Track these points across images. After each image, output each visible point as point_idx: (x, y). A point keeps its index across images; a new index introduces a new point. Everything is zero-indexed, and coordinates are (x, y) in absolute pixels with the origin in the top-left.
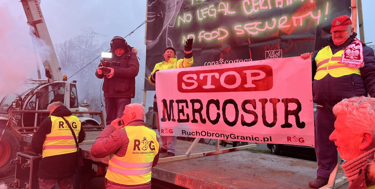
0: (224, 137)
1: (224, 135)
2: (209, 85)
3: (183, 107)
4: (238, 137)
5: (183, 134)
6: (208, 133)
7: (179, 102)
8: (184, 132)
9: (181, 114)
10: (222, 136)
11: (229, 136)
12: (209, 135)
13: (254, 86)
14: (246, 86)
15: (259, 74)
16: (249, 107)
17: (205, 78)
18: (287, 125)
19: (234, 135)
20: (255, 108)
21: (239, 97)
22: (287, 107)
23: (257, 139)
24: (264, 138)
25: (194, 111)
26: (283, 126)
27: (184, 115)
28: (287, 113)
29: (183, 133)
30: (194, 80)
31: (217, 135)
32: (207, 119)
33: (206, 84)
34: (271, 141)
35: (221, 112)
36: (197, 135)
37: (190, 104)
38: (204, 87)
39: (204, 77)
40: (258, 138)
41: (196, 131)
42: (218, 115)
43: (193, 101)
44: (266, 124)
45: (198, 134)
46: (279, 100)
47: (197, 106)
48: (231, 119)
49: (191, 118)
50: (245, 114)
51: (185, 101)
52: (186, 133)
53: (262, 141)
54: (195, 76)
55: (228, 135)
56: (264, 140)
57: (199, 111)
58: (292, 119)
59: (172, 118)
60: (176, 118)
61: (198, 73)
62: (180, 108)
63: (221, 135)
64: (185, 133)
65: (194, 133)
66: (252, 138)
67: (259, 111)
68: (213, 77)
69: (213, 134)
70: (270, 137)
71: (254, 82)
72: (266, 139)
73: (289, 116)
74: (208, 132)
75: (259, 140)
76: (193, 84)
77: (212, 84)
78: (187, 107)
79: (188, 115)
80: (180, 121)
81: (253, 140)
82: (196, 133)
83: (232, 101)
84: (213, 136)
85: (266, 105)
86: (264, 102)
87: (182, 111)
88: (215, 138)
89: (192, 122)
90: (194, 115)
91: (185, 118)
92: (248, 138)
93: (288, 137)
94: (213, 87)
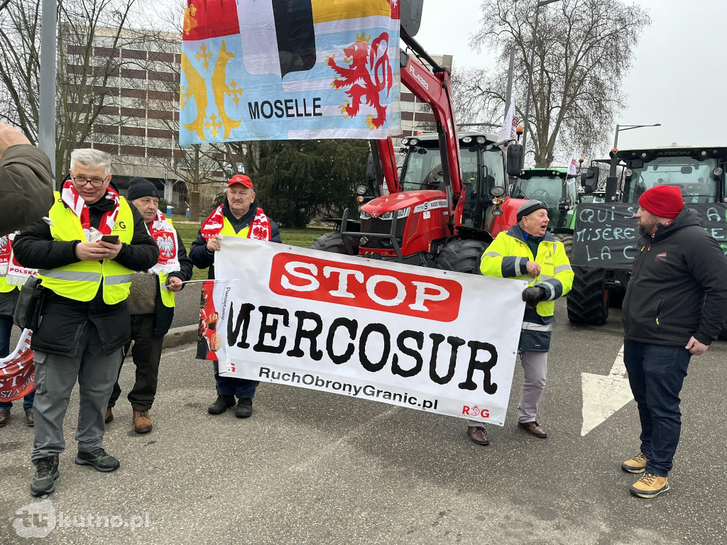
0: (350, 390)
1: (350, 386)
2: (342, 291)
3: (275, 322)
4: (379, 392)
5: (260, 375)
6: (317, 380)
7: (265, 310)
8: (264, 370)
9: (268, 336)
10: (347, 387)
11: (362, 389)
12: (320, 383)
13: (426, 309)
14: (412, 306)
15: (438, 293)
16: (410, 343)
17: (335, 276)
18: (469, 385)
19: (374, 388)
20: (420, 347)
21: (397, 324)
22: (474, 354)
23: (413, 401)
24: (425, 402)
25: (301, 333)
26: (462, 386)
27: (274, 337)
28: (474, 365)
29: (261, 372)
30: (312, 275)
31: (337, 386)
32: (325, 353)
33: (336, 288)
34: (435, 408)
35: (356, 343)
36: (293, 380)
37: (293, 320)
38: (333, 293)
39: (332, 273)
40: (416, 399)
41: (294, 373)
42: (351, 347)
43: (301, 315)
44: (434, 376)
45: (296, 379)
46: (463, 342)
47: (309, 325)
48: (374, 358)
49: (290, 346)
50: (401, 355)
51: (284, 313)
52: (270, 374)
53: (419, 405)
54: (314, 269)
55: (361, 388)
56: (424, 406)
57: (312, 335)
58: (478, 376)
59: (239, 339)
60: (253, 339)
61: (321, 264)
62: (269, 322)
63: (345, 385)
64: (267, 373)
65: (289, 376)
66: (406, 397)
67: (426, 353)
68: (351, 279)
69: (328, 382)
70: (436, 401)
71: (427, 303)
72: (428, 404)
73: (475, 370)
74: (318, 377)
75: (415, 403)
76: (308, 282)
77: (348, 290)
78: (286, 323)
79: (283, 340)
80: (260, 347)
81: (405, 401)
83: (381, 328)
84: (327, 386)
85: (441, 345)
86: (437, 339)
87: (273, 330)
88: (330, 390)
89: (290, 353)
90: (298, 342)
91: (276, 343)
92: (398, 397)
93: (465, 407)
94: (352, 296)
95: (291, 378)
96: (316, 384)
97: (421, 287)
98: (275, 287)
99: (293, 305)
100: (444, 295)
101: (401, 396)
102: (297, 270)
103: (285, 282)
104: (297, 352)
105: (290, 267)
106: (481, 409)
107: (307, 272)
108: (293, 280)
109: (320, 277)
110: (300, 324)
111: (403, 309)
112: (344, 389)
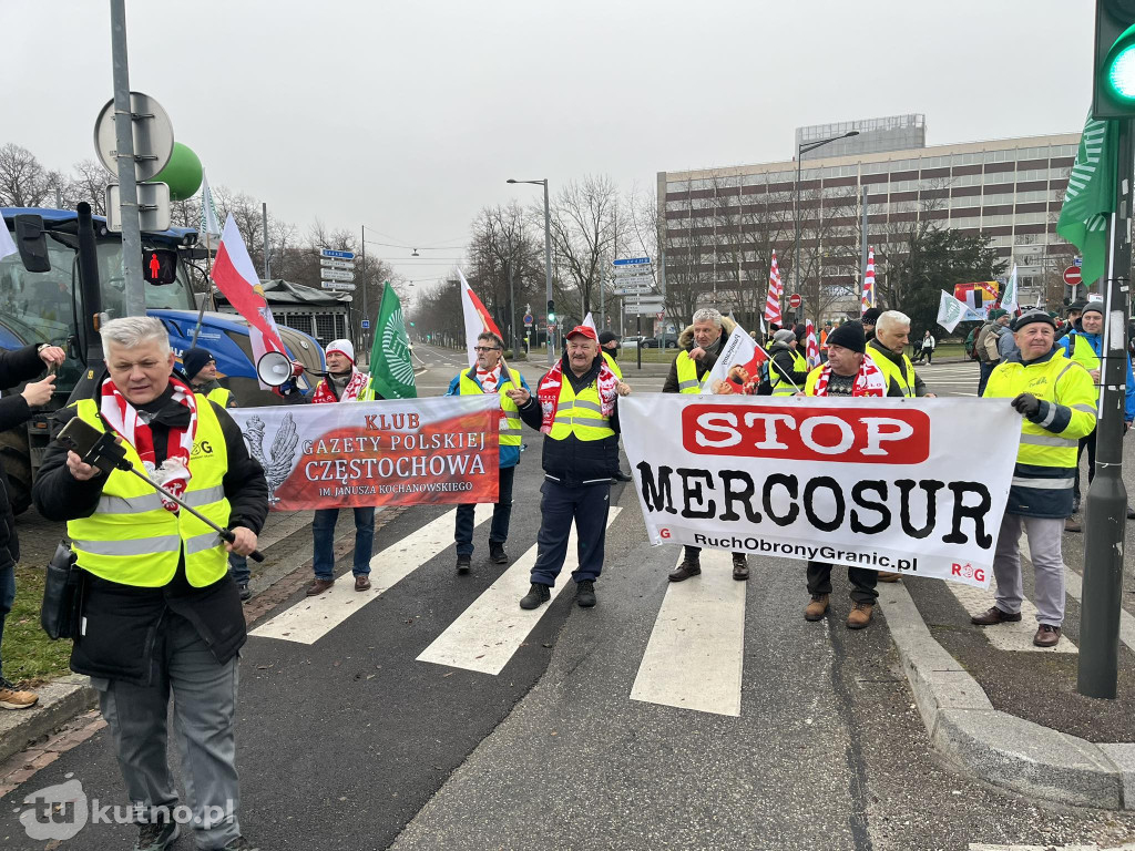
0: (804, 553)
1: (804, 549)
2: (771, 441)
3: (698, 485)
4: (840, 554)
6: (762, 544)
7: (685, 473)
8: (699, 537)
9: (693, 501)
10: (800, 550)
11: (819, 552)
12: (766, 547)
13: (885, 453)
14: (864, 451)
15: (897, 429)
16: (870, 495)
17: (760, 424)
18: (956, 537)
19: (833, 550)
21: (848, 475)
22: (959, 498)
23: (884, 562)
24: (900, 562)
25: (730, 496)
26: (947, 539)
27: (700, 502)
28: (960, 512)
29: (697, 539)
30: (731, 426)
31: (787, 549)
32: (764, 515)
33: (763, 439)
34: (915, 569)
35: (800, 501)
37: (718, 482)
38: (759, 445)
39: (756, 421)
40: (888, 560)
41: (733, 539)
42: (794, 507)
43: (727, 476)
44: (909, 529)
45: (737, 544)
46: (941, 485)
47: (738, 486)
48: (828, 516)
49: (721, 509)
50: (860, 510)
51: (706, 474)
52: (707, 540)
54: (732, 418)
55: (816, 550)
56: (900, 567)
57: (745, 497)
58: (968, 525)
59: (666, 504)
60: (679, 505)
61: (740, 411)
62: (692, 486)
63: (797, 548)
64: (703, 540)
66: (875, 558)
67: (893, 503)
68: (780, 425)
69: (775, 546)
70: (915, 560)
71: (883, 444)
72: (904, 565)
73: (963, 519)
74: (762, 541)
76: (728, 436)
77: (778, 440)
78: (711, 485)
79: (712, 504)
80: (688, 513)
81: (875, 562)
82: (731, 540)
83: (828, 482)
84: (775, 550)
85: (912, 493)
86: (906, 486)
87: (697, 493)
88: (779, 553)
89: (723, 518)
90: (729, 505)
91: (705, 508)
92: (865, 558)
93: (954, 565)
94: (784, 446)
95: (731, 543)
96: (762, 548)
97: (872, 424)
98: (690, 445)
99: (715, 464)
100: (906, 431)
101: (868, 557)
102: (711, 422)
103: (701, 439)
104: (730, 516)
105: (703, 420)
106: (975, 568)
107: (725, 423)
108: (710, 435)
109: (741, 427)
110: (727, 485)
111: (853, 456)
112: (796, 552)
